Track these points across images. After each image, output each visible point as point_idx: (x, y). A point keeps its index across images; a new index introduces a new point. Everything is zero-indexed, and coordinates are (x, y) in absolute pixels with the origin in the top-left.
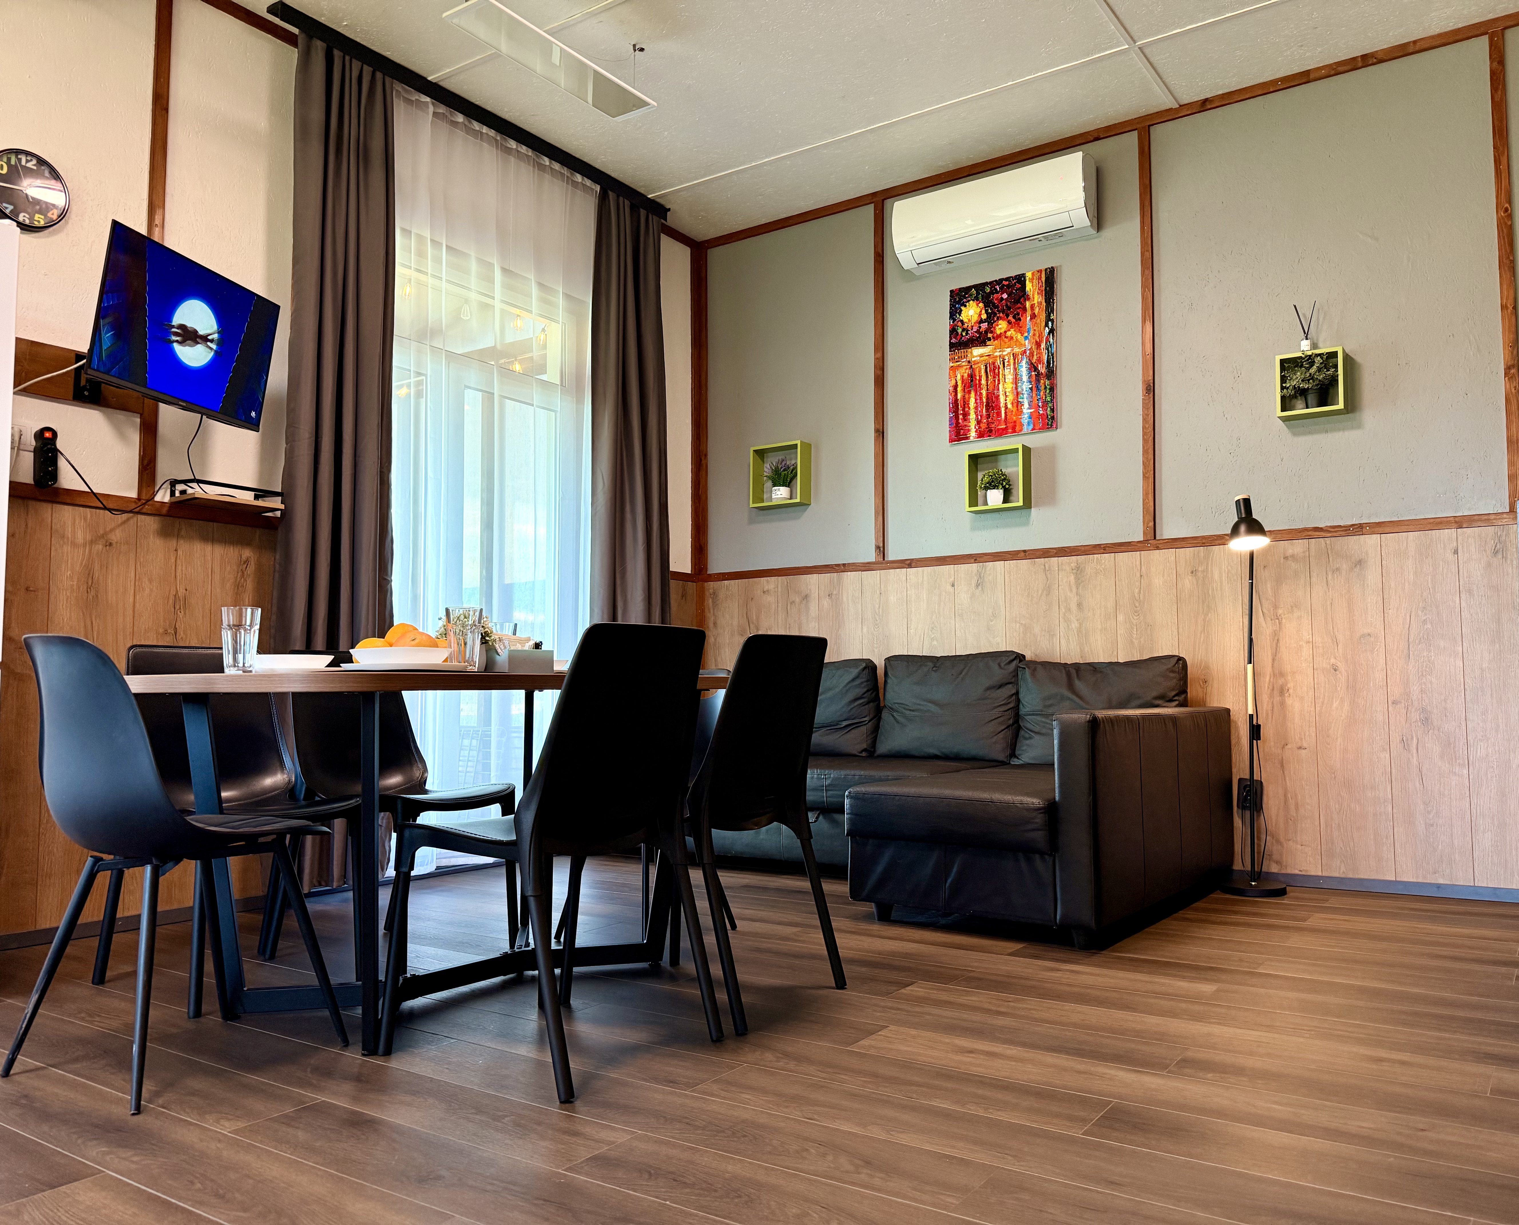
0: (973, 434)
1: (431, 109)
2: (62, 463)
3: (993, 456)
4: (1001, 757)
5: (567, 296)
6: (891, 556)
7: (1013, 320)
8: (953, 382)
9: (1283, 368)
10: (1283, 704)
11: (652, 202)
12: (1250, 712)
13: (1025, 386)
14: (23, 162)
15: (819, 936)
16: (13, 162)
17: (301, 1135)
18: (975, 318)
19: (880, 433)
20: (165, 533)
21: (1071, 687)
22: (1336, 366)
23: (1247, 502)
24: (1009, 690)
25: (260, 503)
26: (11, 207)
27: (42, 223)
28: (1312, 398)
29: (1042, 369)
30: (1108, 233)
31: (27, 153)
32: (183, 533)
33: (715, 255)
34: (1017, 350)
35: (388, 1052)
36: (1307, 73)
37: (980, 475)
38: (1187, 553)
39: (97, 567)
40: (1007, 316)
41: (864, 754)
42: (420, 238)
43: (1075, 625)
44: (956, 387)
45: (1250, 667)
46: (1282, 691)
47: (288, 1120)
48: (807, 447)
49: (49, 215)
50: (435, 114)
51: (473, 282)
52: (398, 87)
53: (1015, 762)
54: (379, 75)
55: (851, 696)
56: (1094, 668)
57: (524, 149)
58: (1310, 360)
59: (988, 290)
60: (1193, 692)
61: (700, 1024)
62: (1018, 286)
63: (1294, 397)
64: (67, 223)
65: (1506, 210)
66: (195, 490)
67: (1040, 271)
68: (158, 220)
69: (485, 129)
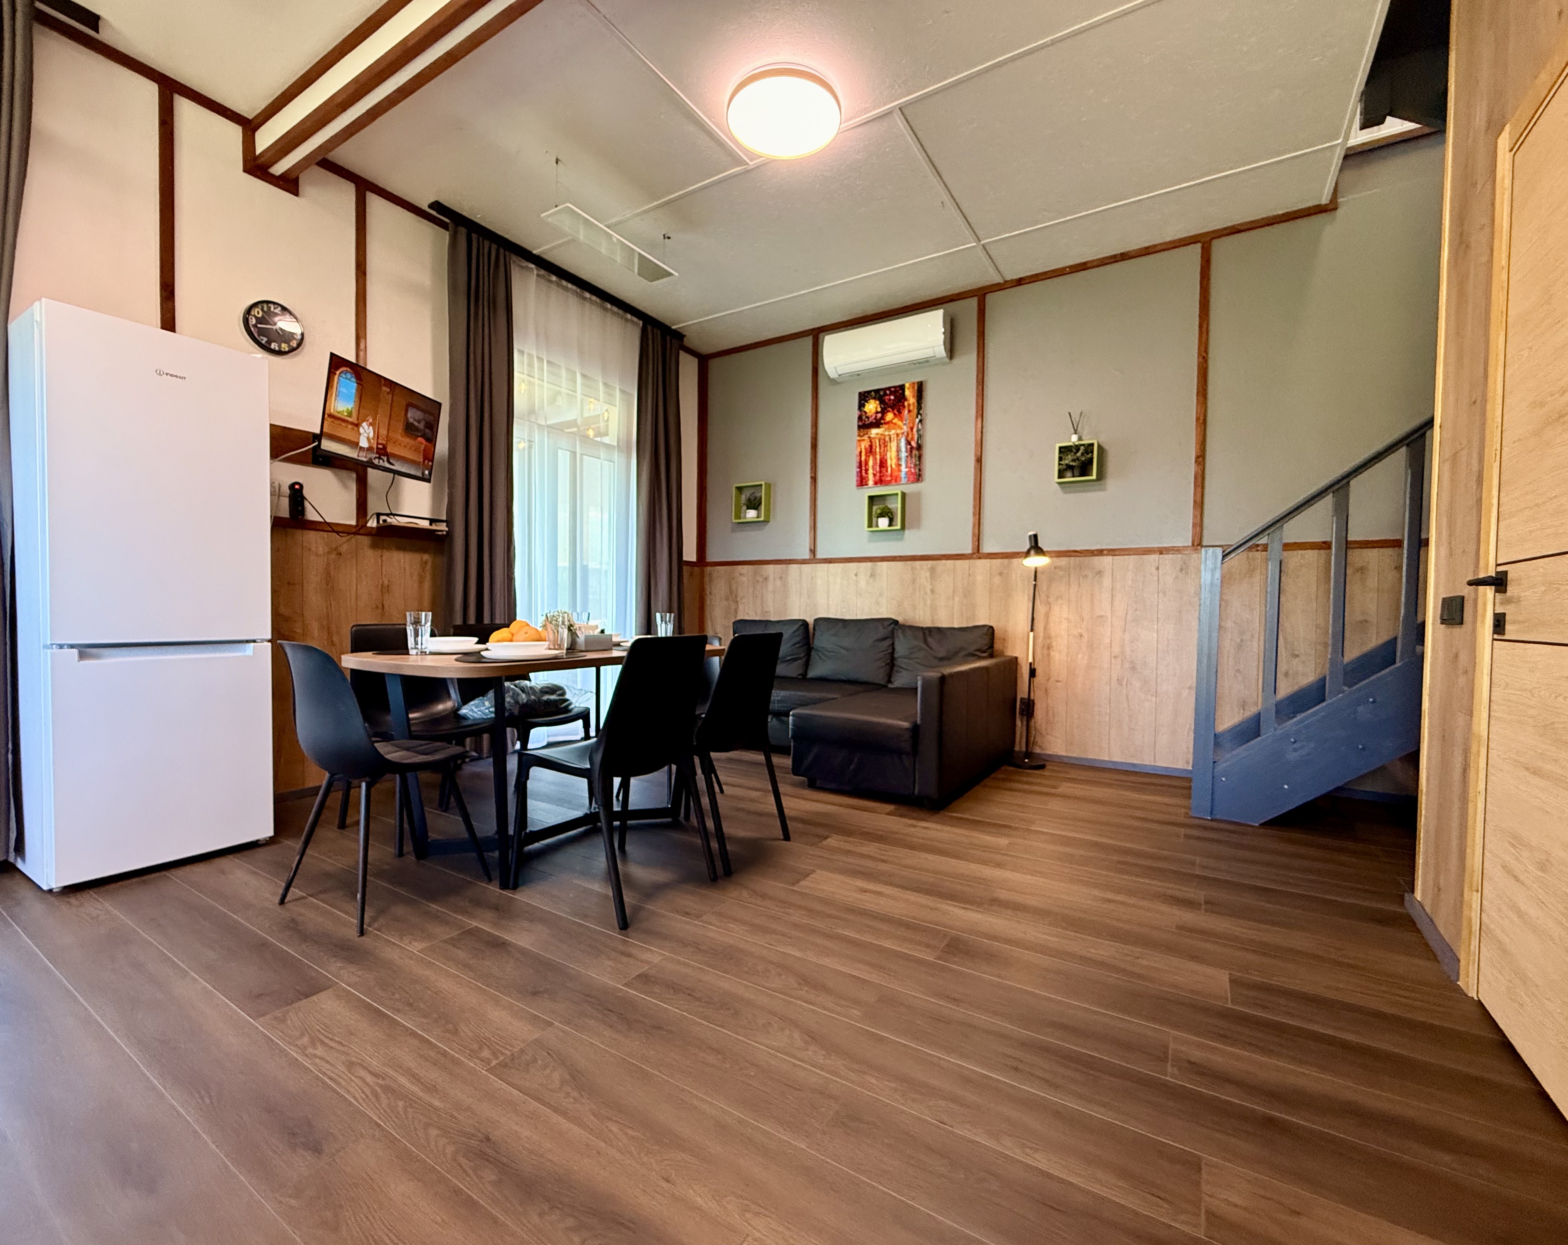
0: (871, 483)
1: (535, 272)
2: (306, 504)
3: (883, 497)
4: (882, 682)
5: (622, 391)
6: (819, 556)
7: (897, 413)
8: (859, 450)
9: (1060, 452)
10: (1049, 655)
11: (675, 331)
12: (1031, 660)
13: (904, 454)
14: (272, 309)
15: (772, 799)
16: (265, 309)
17: (461, 954)
18: (874, 411)
19: (814, 479)
20: (374, 546)
21: (926, 642)
22: (1092, 452)
23: (1035, 536)
24: (888, 642)
25: (434, 527)
26: (265, 339)
27: (287, 349)
28: (1076, 472)
29: (914, 444)
30: (956, 361)
31: (274, 303)
32: (385, 545)
33: (714, 364)
34: (899, 431)
35: (515, 887)
36: (1085, 263)
37: (875, 508)
38: (997, 562)
39: (332, 567)
40: (893, 410)
41: (800, 677)
42: (530, 356)
43: (929, 602)
44: (861, 452)
45: (1031, 634)
46: (1049, 648)
47: (453, 942)
48: (769, 486)
49: (291, 344)
50: (538, 275)
51: (564, 383)
52: (514, 258)
53: (890, 686)
54: (502, 251)
55: (793, 642)
56: (939, 630)
57: (594, 298)
58: (1077, 448)
59: (882, 393)
60: (997, 646)
61: (702, 866)
62: (900, 392)
63: (1066, 470)
64: (303, 348)
65: (1204, 357)
66: (391, 520)
67: (914, 383)
68: (362, 346)
69: (570, 285)
